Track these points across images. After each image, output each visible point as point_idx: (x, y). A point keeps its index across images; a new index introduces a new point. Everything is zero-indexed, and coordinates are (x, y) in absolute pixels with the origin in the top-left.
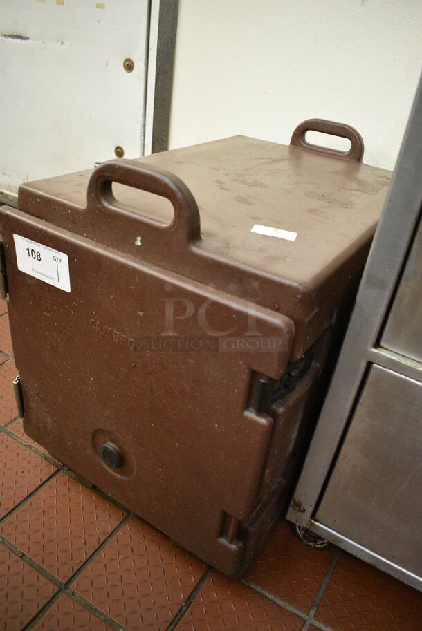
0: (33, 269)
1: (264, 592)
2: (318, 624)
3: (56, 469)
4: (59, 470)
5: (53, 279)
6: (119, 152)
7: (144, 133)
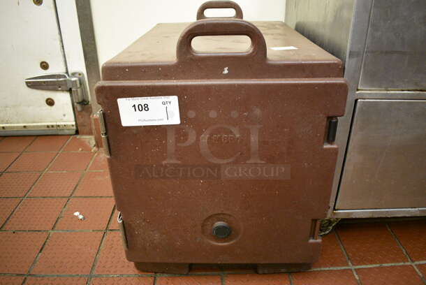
0: (139, 120)
1: (322, 269)
2: (357, 267)
3: (153, 279)
4: (155, 278)
5: (163, 120)
6: (44, 66)
7: (63, 47)
